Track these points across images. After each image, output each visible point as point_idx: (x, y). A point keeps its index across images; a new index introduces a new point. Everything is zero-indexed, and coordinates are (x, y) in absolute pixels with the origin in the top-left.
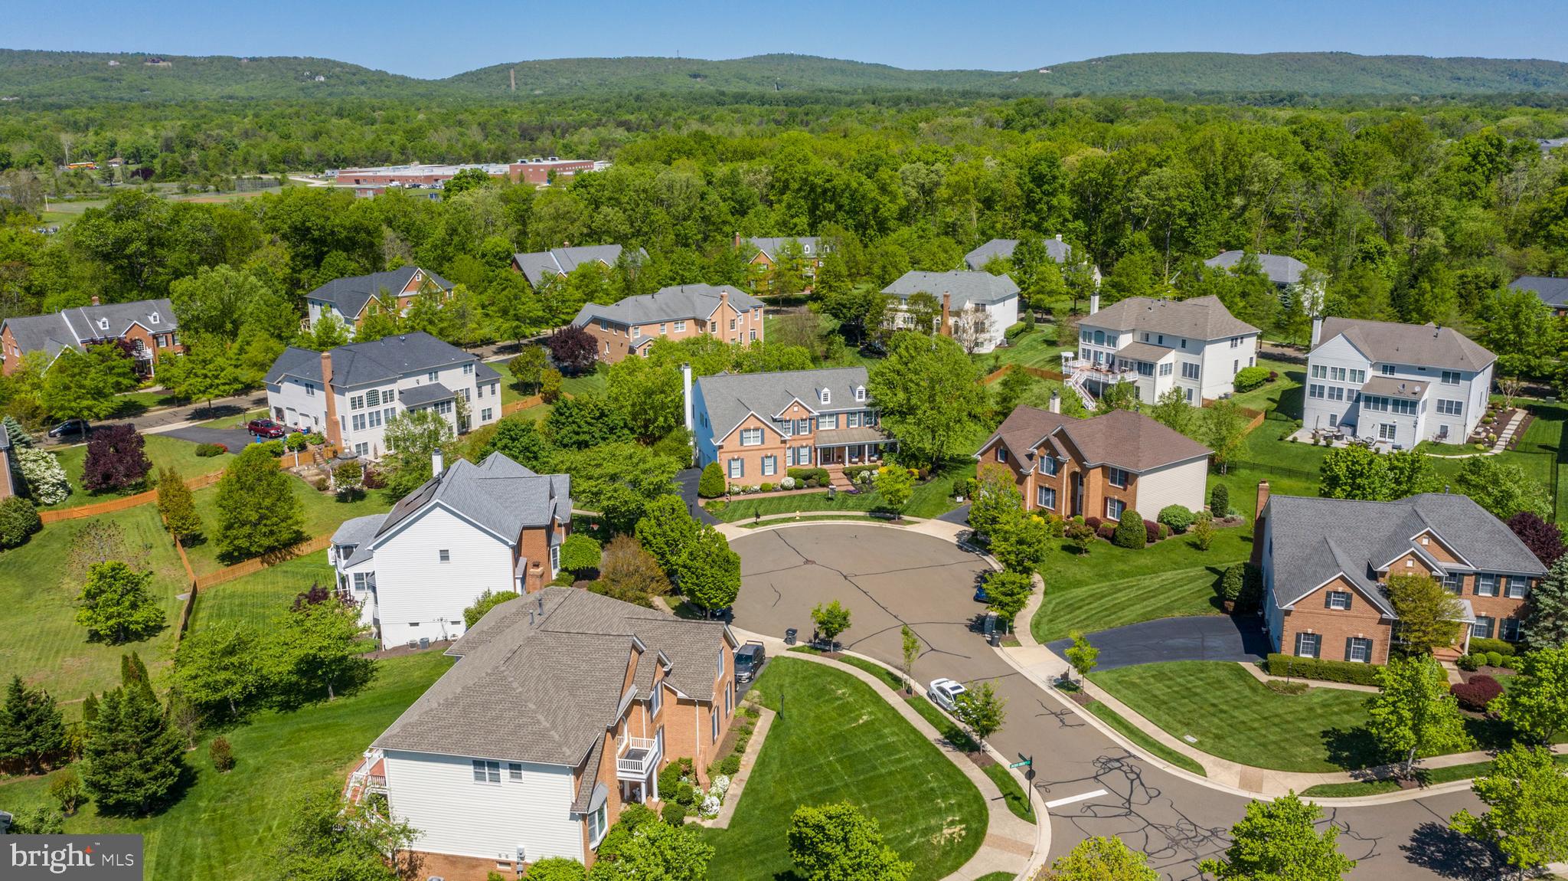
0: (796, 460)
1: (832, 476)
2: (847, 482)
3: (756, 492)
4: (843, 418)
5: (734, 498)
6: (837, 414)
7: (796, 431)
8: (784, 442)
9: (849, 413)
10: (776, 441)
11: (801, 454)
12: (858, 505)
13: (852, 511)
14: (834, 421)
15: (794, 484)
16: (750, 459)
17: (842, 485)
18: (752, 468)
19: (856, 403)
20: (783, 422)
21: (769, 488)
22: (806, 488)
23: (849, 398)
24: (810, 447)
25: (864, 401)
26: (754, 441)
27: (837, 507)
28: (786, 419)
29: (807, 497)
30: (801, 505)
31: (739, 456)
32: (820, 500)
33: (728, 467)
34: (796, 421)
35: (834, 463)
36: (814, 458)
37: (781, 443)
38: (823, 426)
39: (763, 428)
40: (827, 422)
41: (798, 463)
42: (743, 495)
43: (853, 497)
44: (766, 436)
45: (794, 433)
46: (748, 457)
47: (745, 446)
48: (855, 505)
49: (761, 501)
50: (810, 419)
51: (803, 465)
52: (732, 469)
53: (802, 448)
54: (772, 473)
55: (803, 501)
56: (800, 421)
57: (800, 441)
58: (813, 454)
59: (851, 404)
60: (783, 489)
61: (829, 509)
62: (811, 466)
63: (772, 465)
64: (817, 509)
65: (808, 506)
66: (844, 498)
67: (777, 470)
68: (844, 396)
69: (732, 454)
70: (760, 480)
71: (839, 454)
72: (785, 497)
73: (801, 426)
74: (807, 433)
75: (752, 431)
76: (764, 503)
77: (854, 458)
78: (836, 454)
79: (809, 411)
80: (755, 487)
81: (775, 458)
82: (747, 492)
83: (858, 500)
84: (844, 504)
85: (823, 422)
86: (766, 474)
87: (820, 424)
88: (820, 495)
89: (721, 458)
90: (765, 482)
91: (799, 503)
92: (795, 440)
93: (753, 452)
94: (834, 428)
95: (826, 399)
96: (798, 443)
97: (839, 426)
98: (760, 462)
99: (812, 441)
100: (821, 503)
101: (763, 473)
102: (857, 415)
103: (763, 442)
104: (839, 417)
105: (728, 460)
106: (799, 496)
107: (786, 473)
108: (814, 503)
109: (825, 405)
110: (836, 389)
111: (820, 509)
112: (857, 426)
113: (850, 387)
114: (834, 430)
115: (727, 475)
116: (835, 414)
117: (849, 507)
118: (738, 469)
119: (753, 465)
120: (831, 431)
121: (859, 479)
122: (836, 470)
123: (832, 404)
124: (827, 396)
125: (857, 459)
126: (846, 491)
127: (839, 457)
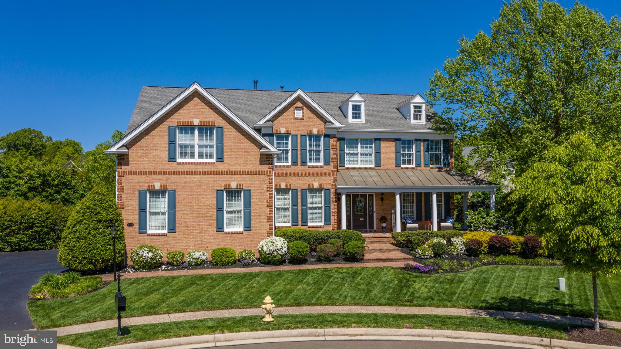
0: (300, 216)
2: (402, 255)
3: (197, 266)
4: (388, 150)
5: (135, 275)
6: (378, 140)
7: (300, 158)
8: (268, 160)
9: (399, 140)
10: (249, 157)
11: (309, 206)
12: (444, 294)
13: (429, 306)
14: (371, 155)
15: (285, 250)
16: (189, 193)
17: (392, 259)
18: (196, 214)
19: (409, 125)
20: (273, 137)
21: (231, 257)
22: (313, 263)
23: (397, 120)
24: (327, 192)
25: (425, 123)
26: (200, 156)
27: (388, 296)
28: (279, 131)
29: (311, 274)
30: (291, 291)
31: (165, 183)
32: (343, 281)
33: (140, 208)
34: (299, 138)
35: (375, 232)
36: (336, 214)
37: (262, 163)
38: (352, 161)
39: (222, 127)
40: (359, 155)
41: (302, 222)
42: (164, 270)
43: (423, 277)
44: (227, 143)
45: (295, 163)
46: (184, 187)
47: (179, 164)
48: (433, 292)
49: (192, 281)
50: (326, 136)
51: (312, 227)
52: (148, 214)
53: (311, 193)
54: (241, 229)
55: (300, 282)
56: (308, 138)
57: (307, 178)
58: (333, 206)
59: (401, 126)
60: (262, 263)
61: (365, 302)
62: (329, 228)
63: (241, 211)
64: (331, 302)
65: (308, 293)
66: (403, 278)
67: (252, 222)
68: (388, 117)
69: (148, 178)
70: (212, 241)
71: (381, 214)
72: (258, 274)
73: (308, 149)
74: (321, 164)
75: (196, 132)
76: (198, 285)
77: (411, 221)
78: (375, 214)
79: (325, 121)
80: (197, 255)
81: (248, 194)
82: (176, 266)
83: (437, 283)
84: (405, 291)
85: (352, 154)
86: (226, 230)
87: (347, 158)
88: (343, 272)
89: (121, 184)
90: (222, 246)
91: (289, 286)
92: (296, 175)
93: (198, 177)
94: (373, 166)
95: (357, 115)
96: (303, 182)
97: (382, 164)
98: (215, 201)
99: (331, 180)
100: (344, 288)
101: (220, 228)
102: (414, 146)
103: (220, 159)
104: (382, 146)
105: (140, 191)
106: (291, 273)
107: (271, 231)
108: (326, 286)
109: (355, 124)
110: (374, 110)
111: (342, 298)
112: (413, 166)
113: (398, 109)
114: (373, 169)
115: (136, 226)
116: (373, 140)
117: (419, 297)
118: (163, 214)
119: (197, 207)
120: (366, 170)
121: (428, 249)
122: (378, 240)
123: (369, 124)
124: (360, 110)
125: (416, 225)
126: (404, 269)
127: (383, 219)
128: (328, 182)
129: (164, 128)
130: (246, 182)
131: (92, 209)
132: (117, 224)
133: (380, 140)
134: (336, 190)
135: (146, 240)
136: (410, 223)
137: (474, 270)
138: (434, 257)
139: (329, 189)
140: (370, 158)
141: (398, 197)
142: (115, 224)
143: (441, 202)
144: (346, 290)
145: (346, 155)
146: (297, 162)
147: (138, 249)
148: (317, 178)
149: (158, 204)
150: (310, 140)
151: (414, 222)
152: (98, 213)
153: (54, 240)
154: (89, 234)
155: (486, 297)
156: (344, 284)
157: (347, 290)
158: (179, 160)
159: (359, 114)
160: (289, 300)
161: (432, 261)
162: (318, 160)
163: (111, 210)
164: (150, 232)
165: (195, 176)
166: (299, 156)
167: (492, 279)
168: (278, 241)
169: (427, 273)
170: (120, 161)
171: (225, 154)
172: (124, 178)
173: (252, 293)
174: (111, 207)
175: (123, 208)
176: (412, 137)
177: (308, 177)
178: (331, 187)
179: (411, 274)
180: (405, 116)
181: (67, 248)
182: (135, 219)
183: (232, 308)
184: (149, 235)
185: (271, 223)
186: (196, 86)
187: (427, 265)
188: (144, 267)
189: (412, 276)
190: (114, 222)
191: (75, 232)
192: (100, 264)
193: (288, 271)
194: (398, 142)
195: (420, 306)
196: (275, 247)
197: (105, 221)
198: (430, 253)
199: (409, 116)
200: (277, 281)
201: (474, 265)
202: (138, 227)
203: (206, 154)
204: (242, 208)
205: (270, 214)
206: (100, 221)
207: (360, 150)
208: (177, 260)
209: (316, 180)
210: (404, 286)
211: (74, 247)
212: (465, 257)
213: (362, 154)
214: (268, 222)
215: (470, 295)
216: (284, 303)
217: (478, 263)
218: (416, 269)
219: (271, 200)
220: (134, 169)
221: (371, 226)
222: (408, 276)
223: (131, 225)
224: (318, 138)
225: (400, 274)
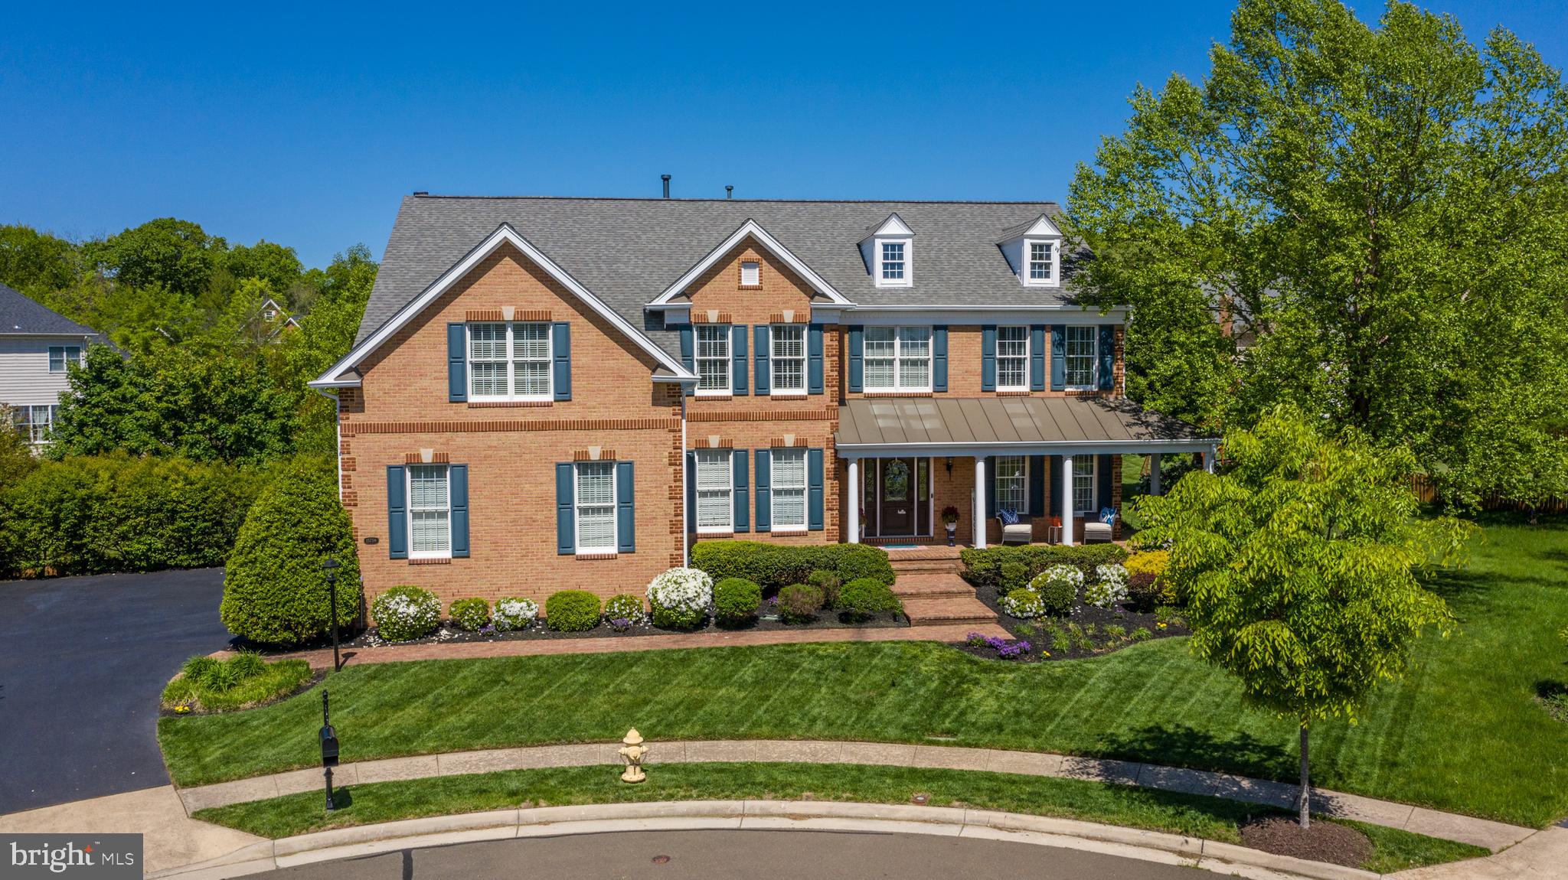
0: (752, 511)
2: (973, 608)
3: (515, 632)
4: (966, 352)
5: (380, 655)
6: (942, 329)
7: (752, 379)
8: (670, 395)
9: (993, 327)
10: (629, 390)
11: (773, 486)
12: (1030, 716)
13: (986, 746)
14: (925, 363)
15: (705, 599)
16: (497, 471)
17: (948, 619)
18: (513, 515)
19: (1020, 292)
20: (691, 330)
21: (587, 614)
22: (769, 627)
23: (993, 278)
24: (816, 457)
25: (1057, 285)
26: (520, 387)
27: (906, 720)
28: (705, 317)
29: (755, 660)
30: (700, 703)
31: (443, 450)
32: (819, 679)
33: (390, 505)
34: (751, 334)
36: (836, 504)
37: (656, 402)
38: (879, 380)
39: (567, 324)
40: (897, 364)
41: (758, 523)
42: (445, 641)
43: (999, 671)
44: (579, 359)
45: (741, 389)
46: (486, 457)
47: (472, 406)
48: (1009, 712)
49: (498, 673)
50: (813, 327)
51: (782, 535)
52: (409, 516)
53: (777, 458)
54: (613, 550)
55: (725, 680)
56: (771, 333)
57: (769, 425)
58: (829, 486)
59: (999, 294)
60: (656, 626)
61: (853, 733)
62: (820, 540)
63: (612, 508)
64: (782, 730)
65: (737, 708)
66: (954, 673)
67: (637, 533)
68: (972, 270)
69: (406, 439)
70: (550, 576)
71: (947, 502)
72: (638, 658)
73: (772, 356)
74: (803, 391)
75: (510, 334)
76: (507, 683)
77: (1015, 519)
78: (932, 500)
79: (812, 293)
80: (515, 608)
81: (628, 472)
82: (470, 631)
83: (1025, 688)
84: (947, 707)
85: (880, 363)
86: (580, 550)
87: (866, 371)
88: (825, 654)
89: (349, 453)
90: (570, 587)
91: (698, 691)
92: (744, 417)
93: (515, 435)
94: (928, 389)
95: (893, 269)
96: (760, 433)
97: (950, 384)
98: (553, 489)
99: (824, 428)
100: (817, 696)
101: (565, 545)
102: (1028, 342)
103: (564, 394)
104: (950, 343)
105: (390, 468)
106: (712, 656)
107: (680, 552)
108: (780, 690)
109: (890, 290)
110: (941, 250)
111: (805, 724)
112: (1025, 388)
113: (999, 246)
114: (928, 396)
115: (385, 544)
116: (931, 330)
117: (974, 724)
118: (442, 515)
119: (515, 501)
120: (911, 401)
121: (1033, 596)
122: (931, 565)
123: (922, 290)
124: (901, 257)
125: (1026, 528)
126: (966, 646)
127: (949, 514)
128: (817, 433)
129: (437, 327)
130: (623, 446)
131: (287, 514)
132: (340, 544)
133: (945, 328)
134: (836, 451)
135: (407, 576)
136: (1013, 523)
137: (1127, 651)
138: (1045, 614)
139: (821, 450)
140: (921, 370)
141: (980, 468)
142: (335, 544)
143: (1092, 472)
144: (821, 703)
145: (867, 364)
146: (746, 387)
147: (386, 598)
148: (793, 425)
149: (431, 494)
150: (777, 336)
151: (1022, 520)
152: (300, 521)
153: (220, 547)
154: (281, 567)
155: (1119, 727)
156: (820, 686)
157: (823, 703)
158: (473, 398)
159: (900, 266)
160: (693, 726)
161: (1038, 625)
162: (796, 382)
163: (327, 515)
164: (414, 555)
165: (508, 433)
166: (751, 373)
167: (1156, 678)
168: (690, 579)
169: (1014, 658)
170: (345, 404)
171: (574, 384)
172: (355, 439)
173: (618, 706)
174: (327, 507)
175: (356, 505)
176: (1025, 322)
177: (771, 423)
178: (824, 445)
179: (976, 663)
180: (1014, 268)
181: (238, 596)
182: (382, 530)
183: (570, 743)
184: (413, 563)
185: (679, 535)
186: (505, 233)
187: (1020, 637)
188: (399, 635)
189: (975, 668)
190: (333, 539)
191: (254, 562)
192: (308, 630)
193: (705, 651)
194: (990, 333)
195: (969, 745)
196: (681, 594)
197: (316, 539)
198: (1036, 606)
199: (1021, 267)
200: (675, 676)
201: (1133, 636)
202: (387, 545)
203: (534, 383)
204: (615, 503)
205: (676, 515)
206: (303, 539)
207: (898, 354)
208: (472, 619)
209: (790, 428)
210: (950, 695)
211: (252, 594)
212: (1120, 612)
213: (903, 362)
214: (671, 533)
215: (1087, 721)
216: (681, 733)
217: (1144, 632)
218: (990, 647)
219: (678, 484)
220: (375, 420)
221: (924, 528)
222: (966, 668)
223: (372, 541)
224: (794, 331)
225: (951, 662)
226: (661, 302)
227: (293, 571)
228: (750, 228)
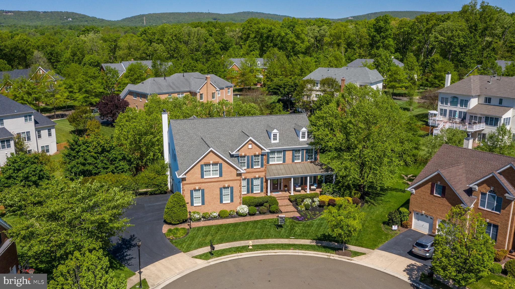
0: (250, 189)
1: (280, 202)
2: (293, 209)
3: (215, 218)
4: (289, 155)
5: (194, 225)
6: (284, 151)
7: (250, 165)
8: (240, 175)
10: (232, 174)
11: (254, 184)
12: (305, 233)
13: (299, 239)
14: (281, 157)
15: (247, 211)
16: (209, 190)
18: (212, 197)
19: (299, 142)
20: (239, 157)
21: (226, 214)
22: (258, 215)
23: (294, 138)
24: (262, 179)
25: (307, 141)
26: (213, 174)
27: (286, 234)
28: (242, 154)
29: (259, 223)
30: (254, 233)
31: (200, 186)
33: (191, 197)
34: (250, 157)
35: (282, 191)
36: (266, 187)
37: (237, 176)
38: (273, 161)
39: (221, 163)
41: (251, 192)
42: (203, 221)
43: (299, 224)
44: (224, 169)
45: (248, 167)
46: (207, 187)
47: (205, 179)
48: (302, 232)
49: (218, 228)
50: (261, 155)
51: (256, 194)
52: (194, 198)
53: (255, 179)
54: (229, 202)
55: (256, 228)
56: (254, 157)
57: (253, 174)
58: (264, 184)
59: (295, 143)
60: (238, 216)
62: (263, 195)
64: (268, 237)
65: (260, 233)
66: (292, 224)
67: (234, 199)
68: (290, 136)
69: (193, 185)
70: (219, 208)
73: (254, 161)
74: (260, 167)
75: (211, 165)
76: (221, 230)
78: (282, 183)
79: (262, 149)
80: (214, 214)
81: (232, 189)
82: (207, 219)
83: (304, 227)
84: (292, 231)
85: (273, 158)
86: (224, 202)
87: (270, 159)
88: (270, 221)
89: (183, 188)
90: (223, 209)
91: (252, 230)
92: (249, 173)
93: (212, 183)
94: (282, 162)
95: (275, 139)
96: (251, 175)
97: (286, 161)
98: (219, 192)
99: (263, 174)
100: (271, 230)
101: (221, 201)
102: (301, 152)
103: (221, 175)
104: (286, 154)
105: (191, 190)
107: (241, 202)
108: (265, 229)
109: (274, 143)
110: (283, 130)
112: (300, 161)
113: (294, 128)
114: (282, 164)
115: (190, 203)
116: (282, 151)
117: (297, 234)
118: (200, 197)
119: (213, 195)
120: (279, 165)
121: (303, 206)
122: (283, 198)
123: (281, 143)
124: (276, 137)
125: (300, 188)
126: (293, 218)
127: (286, 186)
128: (262, 175)
129: (199, 165)
130: (231, 184)
133: (285, 151)
134: (266, 178)
135: (195, 209)
137: (319, 218)
140: (280, 159)
141: (292, 179)
144: (272, 232)
147: (193, 214)
148: (258, 173)
149: (198, 194)
151: (299, 186)
158: (205, 177)
160: (254, 237)
161: (304, 213)
162: (258, 165)
164: (195, 205)
168: (245, 207)
169: (301, 220)
170: (183, 180)
171: (223, 174)
172: (184, 186)
175: (185, 197)
176: (301, 149)
178: (263, 177)
180: (298, 136)
182: (189, 201)
186: (211, 149)
187: (302, 215)
192: (181, 220)
194: (294, 151)
195: (296, 239)
196: (243, 210)
198: (304, 209)
200: (247, 227)
201: (320, 214)
203: (215, 174)
204: (230, 194)
205: (241, 195)
208: (207, 216)
210: (292, 229)
212: (318, 208)
213: (277, 157)
214: (240, 198)
217: (322, 212)
218: (297, 218)
219: (241, 190)
220: (188, 182)
221: (280, 188)
222: (294, 223)
223: (188, 203)
224: (258, 156)
225: (291, 222)
226: (234, 153)
227: (179, 212)
228: (251, 138)
